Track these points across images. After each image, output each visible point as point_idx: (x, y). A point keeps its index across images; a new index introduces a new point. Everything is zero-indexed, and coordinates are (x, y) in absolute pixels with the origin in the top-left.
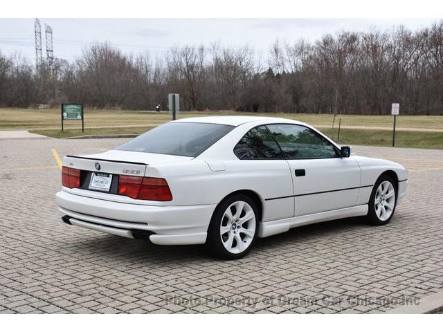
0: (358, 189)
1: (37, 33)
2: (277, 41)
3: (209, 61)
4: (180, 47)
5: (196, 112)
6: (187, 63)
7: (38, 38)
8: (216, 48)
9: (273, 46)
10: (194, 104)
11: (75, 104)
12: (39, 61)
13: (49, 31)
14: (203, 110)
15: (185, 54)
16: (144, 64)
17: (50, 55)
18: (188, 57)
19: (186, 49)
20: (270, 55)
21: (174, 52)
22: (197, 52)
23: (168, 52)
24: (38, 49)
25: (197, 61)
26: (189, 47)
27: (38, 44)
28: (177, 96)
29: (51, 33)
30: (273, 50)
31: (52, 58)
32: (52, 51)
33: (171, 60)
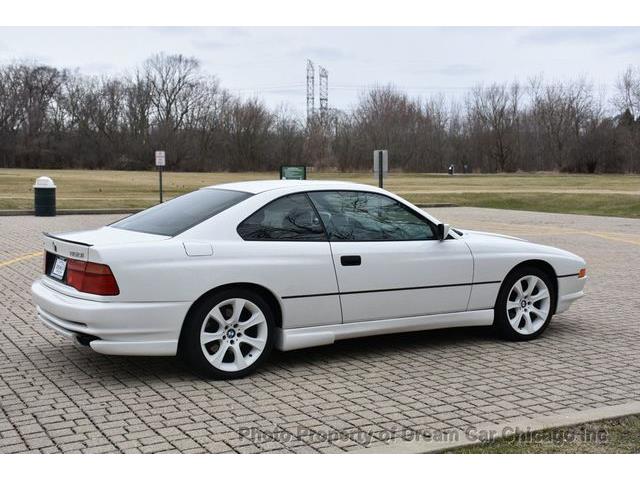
0: (469, 287)
1: (310, 78)
2: (630, 71)
3: (525, 103)
4: (485, 86)
5: (504, 174)
6: (495, 109)
7: (310, 84)
8: (536, 85)
9: (622, 78)
10: (503, 162)
11: (296, 166)
12: (310, 113)
13: (324, 75)
14: (514, 172)
15: (491, 96)
16: (435, 111)
17: (324, 105)
18: (496, 100)
19: (492, 89)
20: (618, 92)
21: (477, 94)
22: (508, 90)
23: (469, 93)
24: (310, 98)
25: (509, 105)
26: (497, 85)
27: (310, 91)
28: (385, 152)
29: (327, 77)
30: (623, 84)
31: (326, 109)
32: (326, 100)
33: (473, 105)
